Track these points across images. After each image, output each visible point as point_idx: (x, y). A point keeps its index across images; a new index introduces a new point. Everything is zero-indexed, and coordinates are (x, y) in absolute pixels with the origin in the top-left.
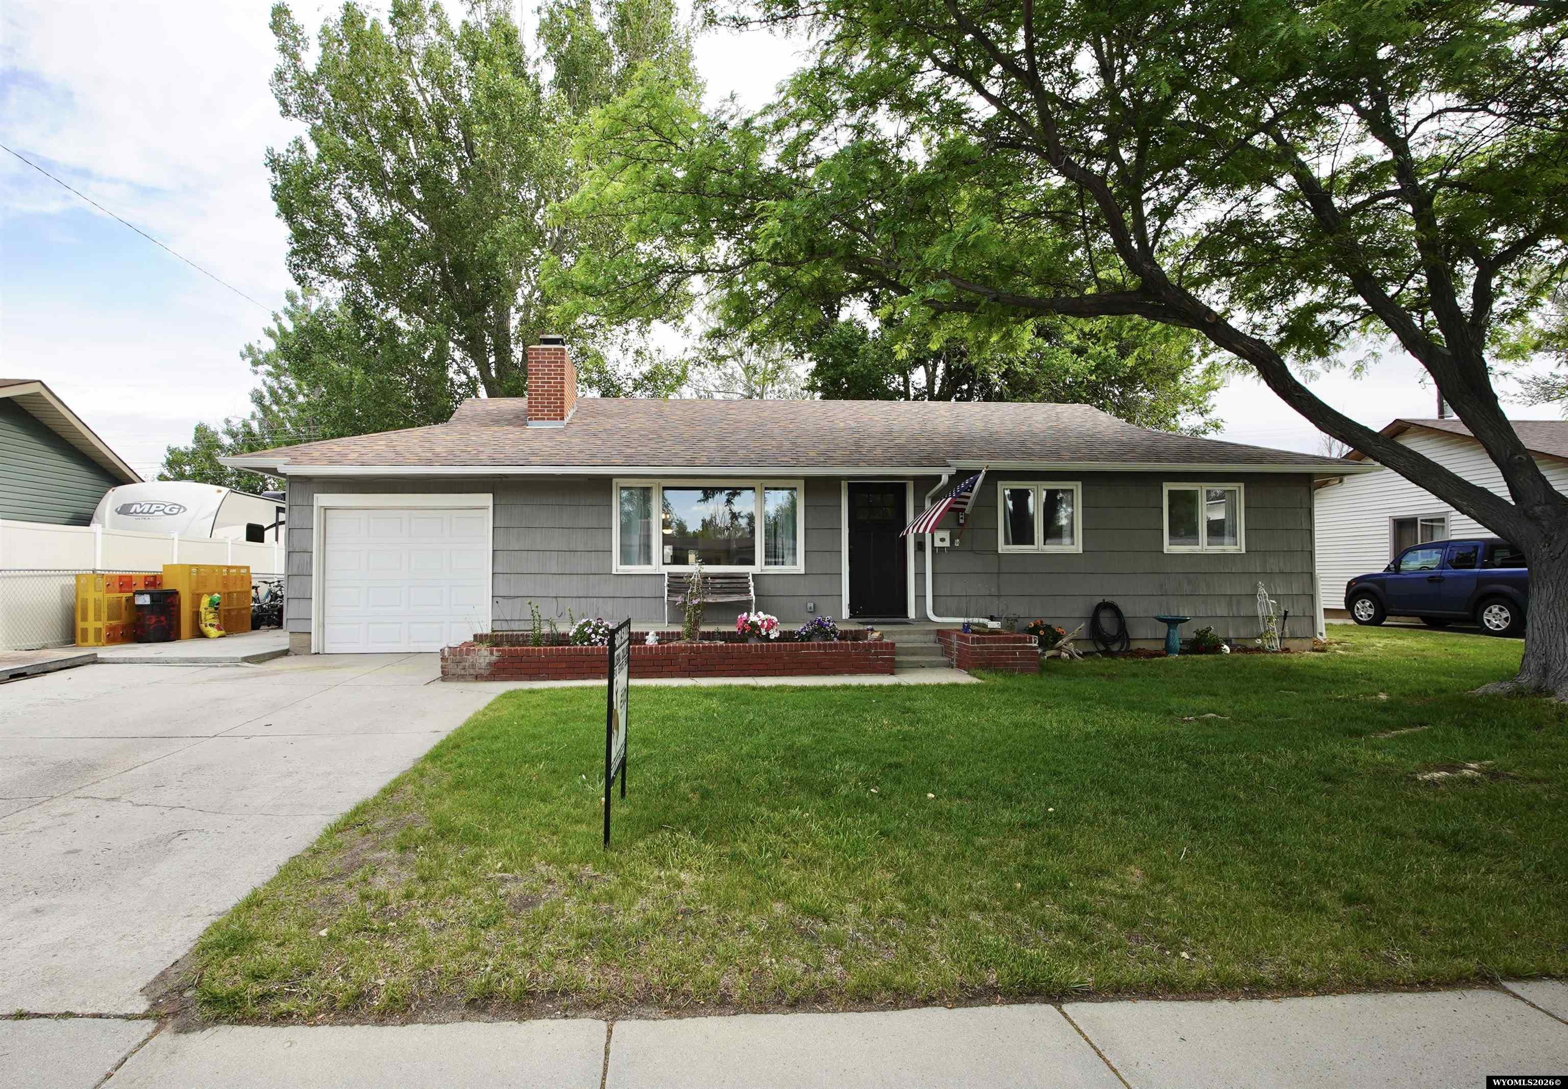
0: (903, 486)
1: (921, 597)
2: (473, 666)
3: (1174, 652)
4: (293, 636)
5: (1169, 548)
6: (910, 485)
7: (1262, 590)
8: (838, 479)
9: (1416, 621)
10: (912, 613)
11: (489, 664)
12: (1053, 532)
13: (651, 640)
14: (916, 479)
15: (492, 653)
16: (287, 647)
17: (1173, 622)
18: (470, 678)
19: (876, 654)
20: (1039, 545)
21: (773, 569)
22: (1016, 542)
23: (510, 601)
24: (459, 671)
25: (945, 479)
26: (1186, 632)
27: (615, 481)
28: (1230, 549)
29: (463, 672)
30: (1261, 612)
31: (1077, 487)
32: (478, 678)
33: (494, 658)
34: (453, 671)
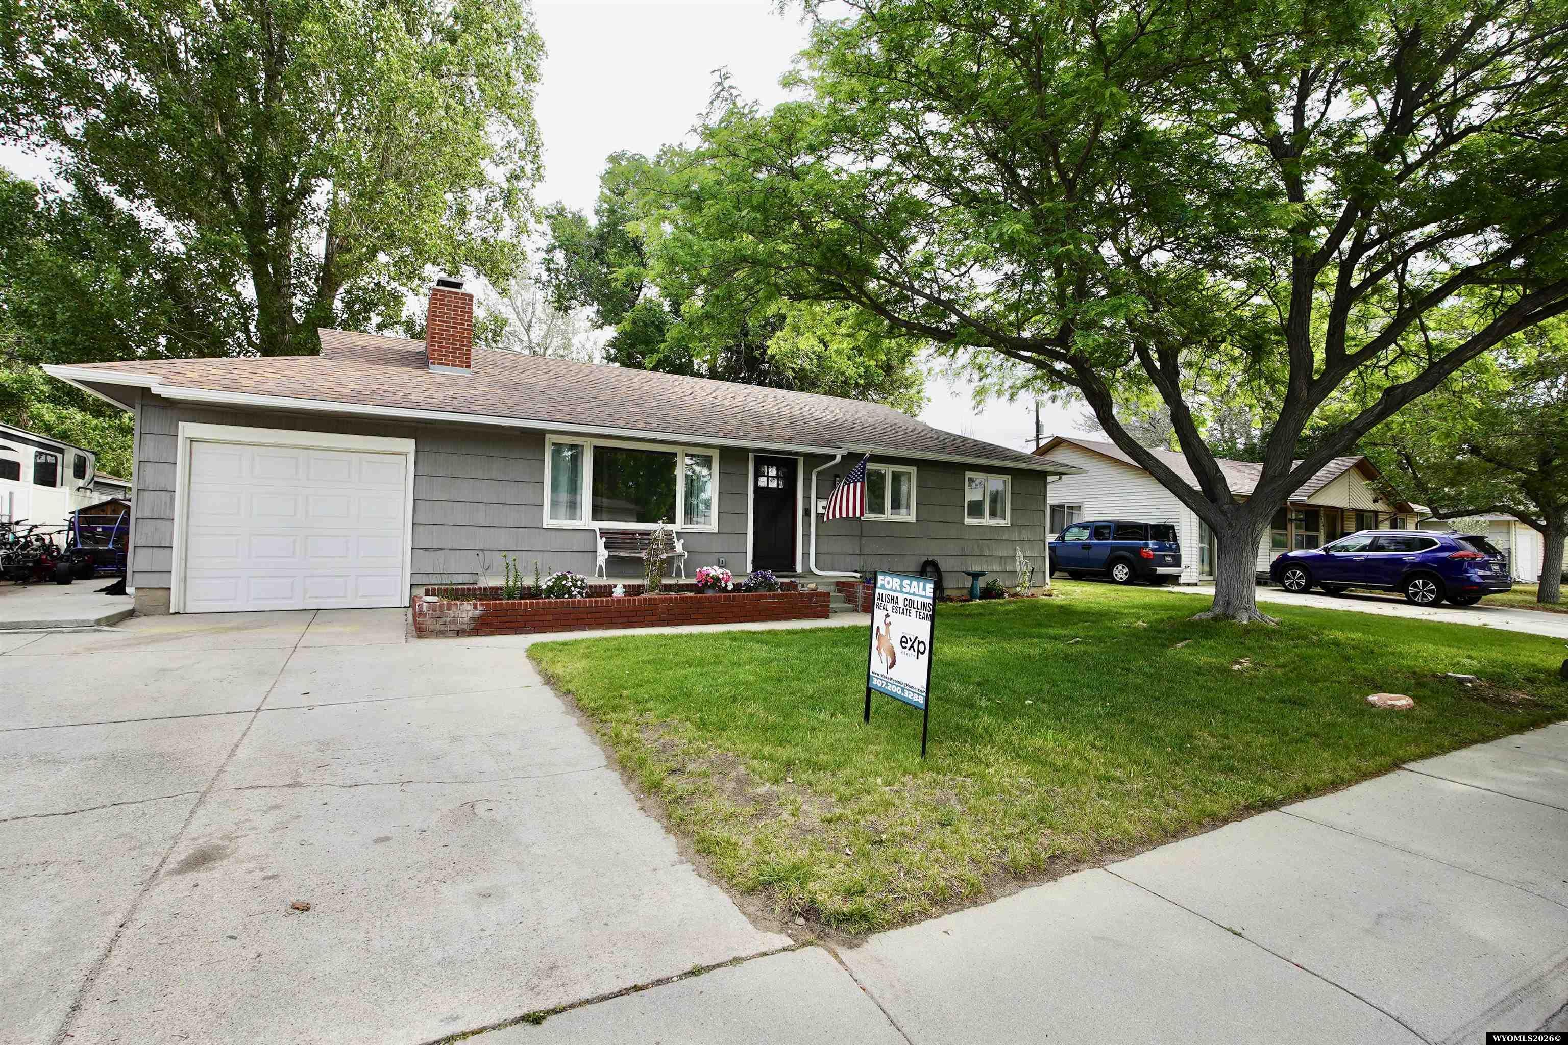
0: (795, 462)
1: (806, 554)
2: (454, 621)
3: (976, 598)
4: (140, 593)
5: (968, 521)
6: (801, 461)
7: (1019, 553)
8: (746, 451)
9: (1066, 574)
10: (799, 568)
11: (472, 618)
12: (896, 505)
13: (619, 592)
14: (807, 456)
15: (475, 607)
16: (130, 607)
17: (976, 576)
18: (451, 634)
19: (816, 602)
20: (888, 515)
21: (691, 528)
22: (872, 510)
23: (432, 554)
24: (438, 627)
25: (838, 459)
26: (981, 583)
27: (548, 436)
28: (1002, 523)
29: (443, 628)
30: (1018, 569)
31: (913, 470)
32: (459, 633)
33: (477, 613)
34: (432, 627)
